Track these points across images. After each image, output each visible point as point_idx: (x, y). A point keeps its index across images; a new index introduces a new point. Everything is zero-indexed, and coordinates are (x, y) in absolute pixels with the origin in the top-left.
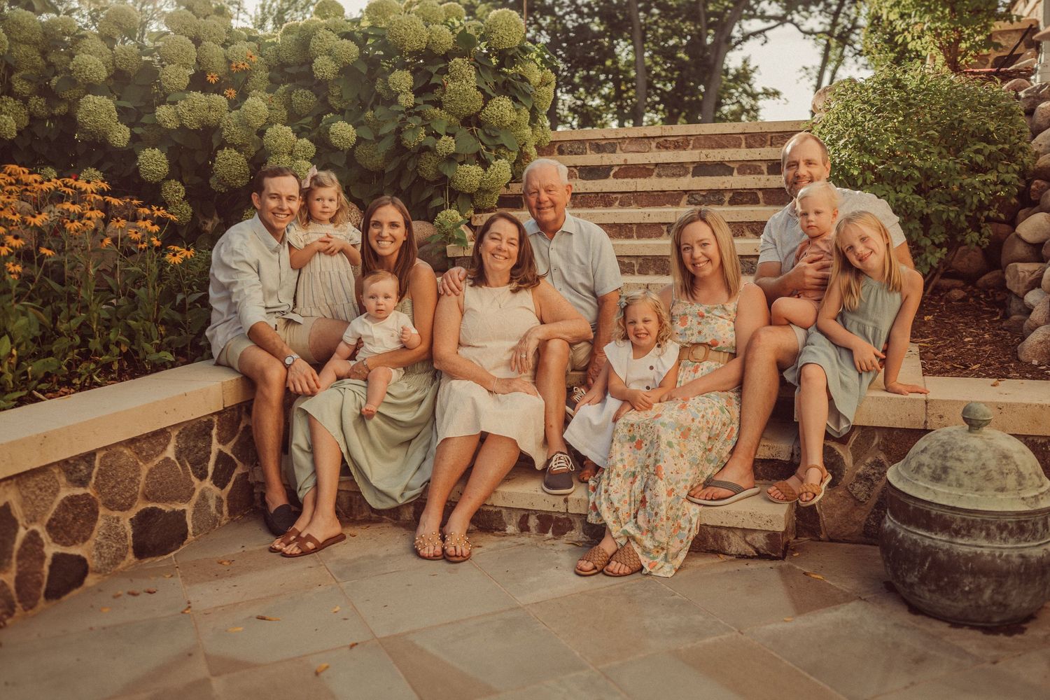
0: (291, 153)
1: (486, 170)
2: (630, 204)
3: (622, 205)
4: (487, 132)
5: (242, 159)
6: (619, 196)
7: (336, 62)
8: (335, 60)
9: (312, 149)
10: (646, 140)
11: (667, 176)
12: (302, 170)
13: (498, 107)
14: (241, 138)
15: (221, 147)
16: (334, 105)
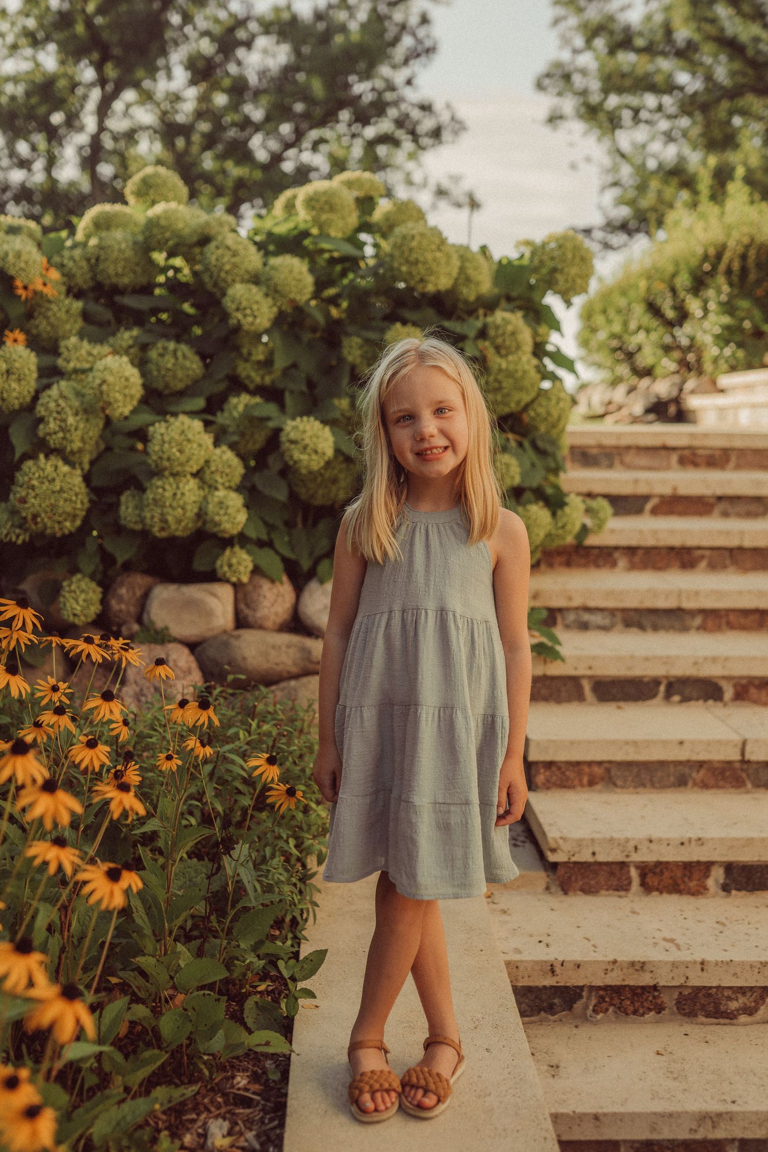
0: (197, 475)
1: (554, 514)
2: (725, 567)
3: (713, 567)
4: (540, 444)
5: (77, 480)
6: (707, 553)
7: (274, 298)
8: (274, 291)
9: (237, 469)
10: (663, 453)
11: (739, 515)
12: (230, 511)
13: (558, 403)
14: (83, 440)
15: (33, 456)
16: (248, 377)
